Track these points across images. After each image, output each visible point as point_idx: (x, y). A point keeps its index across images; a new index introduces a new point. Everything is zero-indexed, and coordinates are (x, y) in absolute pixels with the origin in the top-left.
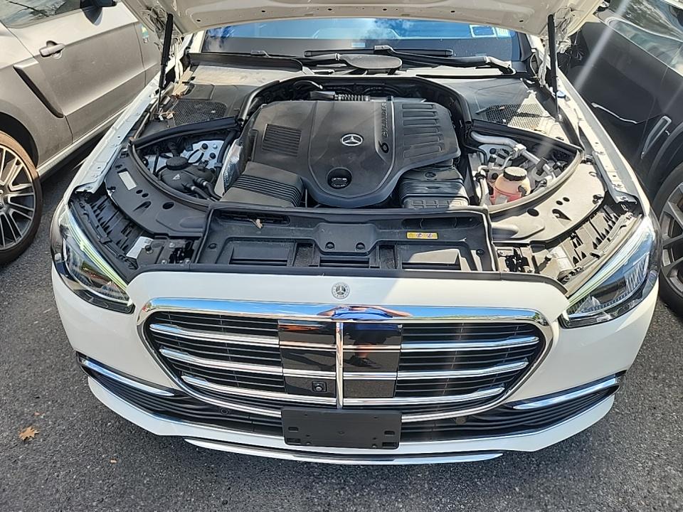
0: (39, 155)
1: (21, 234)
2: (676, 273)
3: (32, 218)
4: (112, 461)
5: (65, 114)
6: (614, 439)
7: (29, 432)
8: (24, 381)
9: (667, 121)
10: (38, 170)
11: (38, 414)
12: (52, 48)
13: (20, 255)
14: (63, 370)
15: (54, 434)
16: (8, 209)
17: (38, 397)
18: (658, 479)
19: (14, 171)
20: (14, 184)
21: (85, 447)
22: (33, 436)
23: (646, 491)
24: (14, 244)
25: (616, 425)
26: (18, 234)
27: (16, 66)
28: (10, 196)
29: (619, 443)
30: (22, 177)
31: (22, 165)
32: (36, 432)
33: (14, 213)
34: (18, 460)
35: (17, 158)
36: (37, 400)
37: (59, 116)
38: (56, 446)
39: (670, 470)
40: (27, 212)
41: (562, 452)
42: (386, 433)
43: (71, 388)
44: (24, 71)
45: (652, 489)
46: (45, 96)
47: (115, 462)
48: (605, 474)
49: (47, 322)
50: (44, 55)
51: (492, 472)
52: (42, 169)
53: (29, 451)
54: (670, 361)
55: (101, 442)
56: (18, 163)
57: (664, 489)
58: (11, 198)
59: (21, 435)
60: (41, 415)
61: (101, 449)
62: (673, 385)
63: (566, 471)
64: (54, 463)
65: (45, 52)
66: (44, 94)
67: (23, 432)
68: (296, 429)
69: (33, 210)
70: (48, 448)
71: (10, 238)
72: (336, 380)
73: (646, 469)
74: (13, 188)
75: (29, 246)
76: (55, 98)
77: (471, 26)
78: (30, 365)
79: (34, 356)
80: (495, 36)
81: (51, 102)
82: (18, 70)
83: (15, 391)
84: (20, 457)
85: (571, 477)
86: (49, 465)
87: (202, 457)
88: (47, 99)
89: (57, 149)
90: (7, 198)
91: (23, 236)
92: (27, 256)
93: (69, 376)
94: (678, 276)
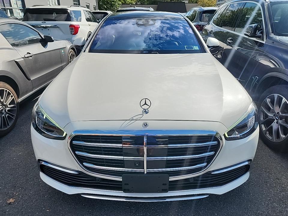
0: (20, 94)
1: (10, 124)
2: (268, 133)
3: (14, 118)
4: (47, 211)
5: (31, 79)
6: (252, 194)
7: (11, 200)
8: (9, 181)
9: (257, 78)
10: (19, 100)
11: (15, 193)
12: (29, 55)
13: (8, 133)
14: (26, 176)
15: (22, 201)
16: (6, 114)
17: (16, 187)
18: (271, 208)
19: (10, 99)
20: (9, 104)
21: (35, 205)
22: (13, 202)
23: (267, 213)
24: (7, 128)
25: (252, 189)
26: (8, 125)
27: (15, 60)
28: (7, 109)
29: (254, 195)
30: (12, 102)
31: (13, 97)
32: (14, 200)
33: (8, 116)
34: (6, 211)
35: (12, 94)
36: (15, 188)
37: (29, 80)
38: (23, 205)
39: (275, 204)
40: (13, 116)
41: (233, 200)
42: (163, 184)
43: (30, 183)
44: (19, 62)
45: (269, 212)
46: (25, 72)
47: (48, 211)
48: (250, 207)
49: (19, 158)
50: (26, 57)
51: (206, 208)
52: (20, 100)
53: (11, 208)
54: (270, 165)
55: (43, 203)
56: (12, 96)
57: (273, 212)
58: (8, 110)
59: (7, 202)
60: (16, 193)
61: (42, 206)
62: (273, 174)
63: (235, 207)
64: (22, 212)
65: (26, 56)
66: (25, 71)
67: (9, 200)
68: (128, 184)
69: (15, 115)
70: (19, 206)
71: (5, 125)
72: (144, 161)
73: (266, 204)
74: (9, 106)
75: (12, 130)
76: (29, 73)
77: (185, 46)
78: (12, 174)
79: (13, 171)
80: (194, 49)
81: (27, 74)
82: (16, 62)
83: (5, 185)
84: (7, 210)
85: (237, 209)
86: (20, 213)
87: (86, 207)
88: (26, 73)
89: (27, 93)
90: (6, 109)
91: (10, 126)
92: (11, 133)
93: (29, 178)
94: (269, 134)
